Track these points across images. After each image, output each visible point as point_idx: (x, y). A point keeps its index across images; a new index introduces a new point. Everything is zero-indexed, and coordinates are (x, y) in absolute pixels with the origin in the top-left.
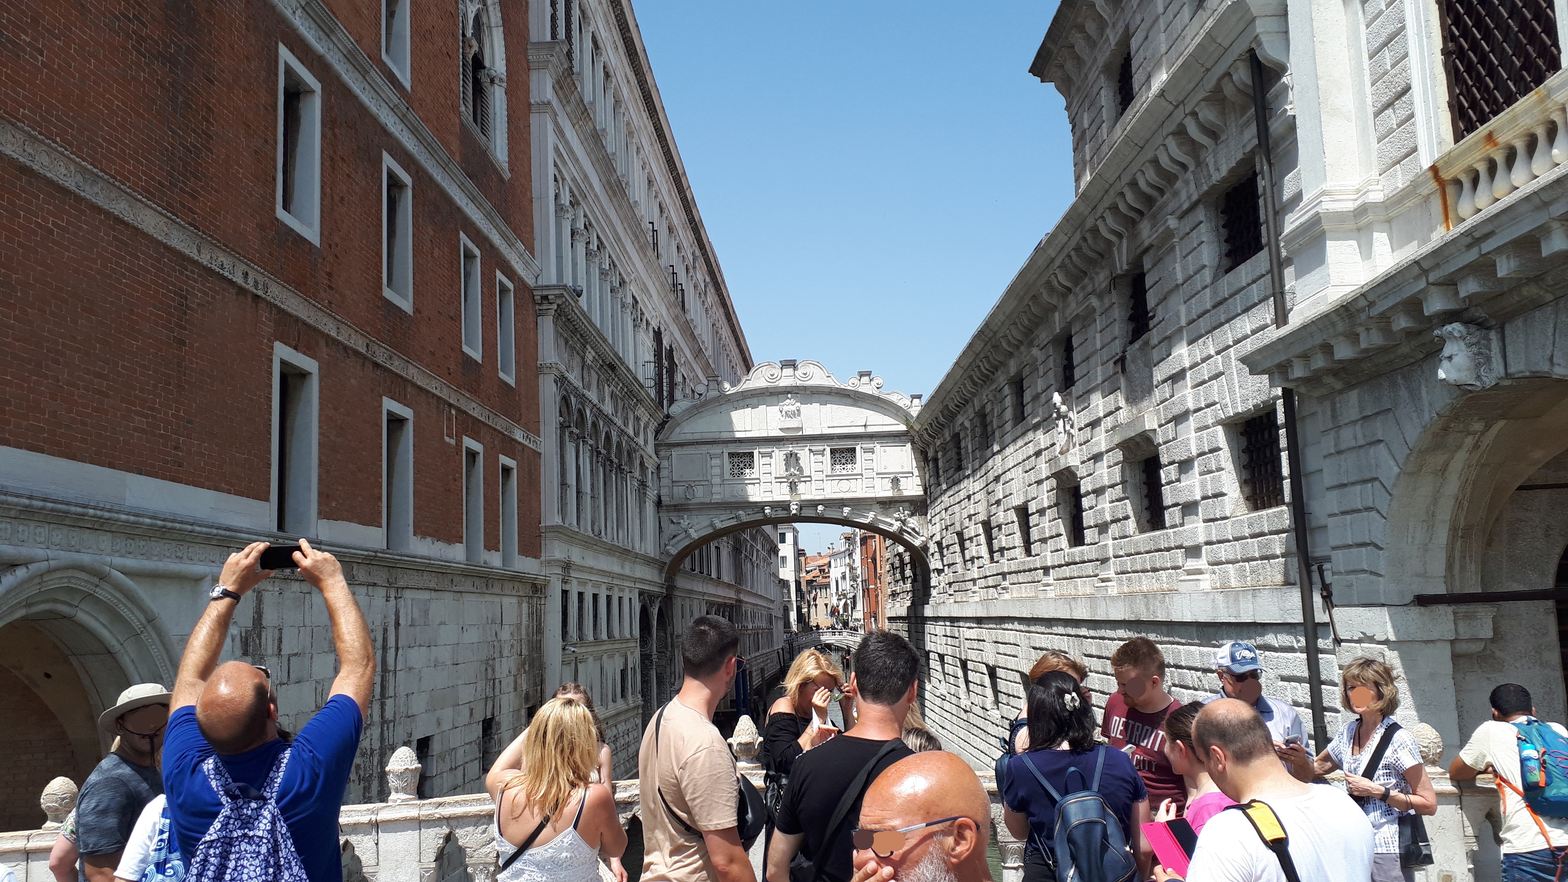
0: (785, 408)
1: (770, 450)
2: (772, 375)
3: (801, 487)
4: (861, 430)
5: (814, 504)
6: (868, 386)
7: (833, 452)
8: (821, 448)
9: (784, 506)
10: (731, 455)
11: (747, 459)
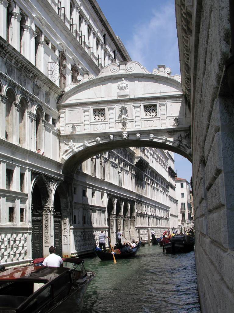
0: (121, 85)
1: (113, 107)
2: (114, 69)
3: (128, 125)
4: (159, 95)
5: (134, 133)
6: (163, 73)
7: (145, 107)
8: (139, 105)
9: (120, 134)
10: (95, 110)
11: (103, 112)
